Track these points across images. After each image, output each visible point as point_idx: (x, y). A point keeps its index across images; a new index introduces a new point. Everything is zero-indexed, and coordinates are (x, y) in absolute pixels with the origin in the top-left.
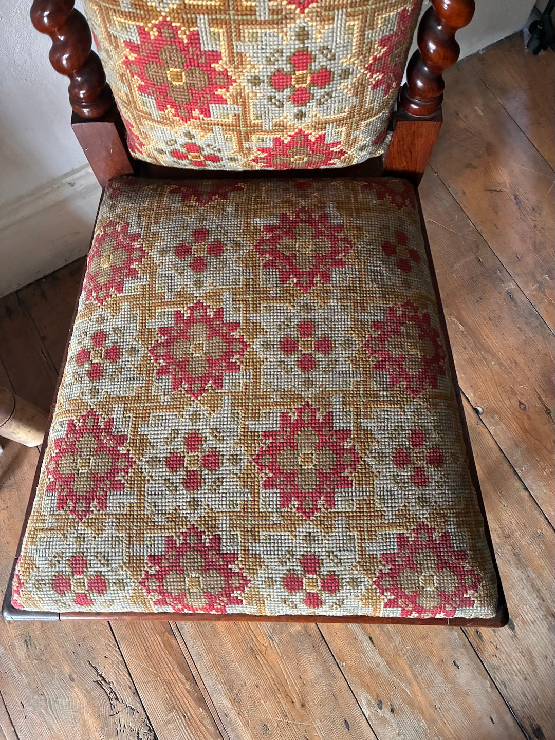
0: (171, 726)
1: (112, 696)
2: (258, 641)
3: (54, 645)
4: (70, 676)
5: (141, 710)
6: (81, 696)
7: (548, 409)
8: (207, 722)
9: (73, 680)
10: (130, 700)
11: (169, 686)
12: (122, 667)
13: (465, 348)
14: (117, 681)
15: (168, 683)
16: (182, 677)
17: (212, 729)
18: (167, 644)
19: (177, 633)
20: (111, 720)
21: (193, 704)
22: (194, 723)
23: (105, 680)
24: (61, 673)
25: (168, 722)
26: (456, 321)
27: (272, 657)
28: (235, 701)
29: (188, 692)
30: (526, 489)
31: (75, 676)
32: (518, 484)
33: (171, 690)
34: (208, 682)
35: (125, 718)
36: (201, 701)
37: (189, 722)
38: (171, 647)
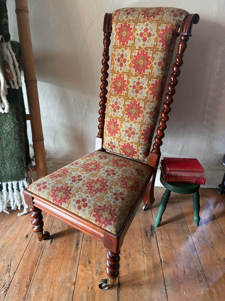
0: (15, 287)
1: (8, 270)
2: (55, 281)
3: (8, 250)
4: (4, 259)
5: (12, 278)
6: (2, 265)
7: (185, 271)
8: (24, 293)
9: (4, 260)
10: (11, 274)
11: (24, 277)
12: (17, 265)
13: (166, 243)
14: (13, 268)
15: (24, 276)
16: (29, 277)
17: (24, 295)
18: (32, 267)
19: (37, 266)
20: (3, 276)
21: (25, 286)
22: (21, 291)
23: (10, 265)
24: (3, 257)
25: (15, 286)
26: (167, 236)
27: (55, 288)
28: (37, 293)
29: (27, 282)
30: (166, 290)
31: (5, 260)
32: (164, 287)
33: (23, 279)
34: (34, 283)
35: (6, 278)
36: (28, 286)
37: (20, 290)
38: (33, 268)
